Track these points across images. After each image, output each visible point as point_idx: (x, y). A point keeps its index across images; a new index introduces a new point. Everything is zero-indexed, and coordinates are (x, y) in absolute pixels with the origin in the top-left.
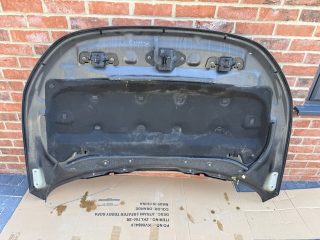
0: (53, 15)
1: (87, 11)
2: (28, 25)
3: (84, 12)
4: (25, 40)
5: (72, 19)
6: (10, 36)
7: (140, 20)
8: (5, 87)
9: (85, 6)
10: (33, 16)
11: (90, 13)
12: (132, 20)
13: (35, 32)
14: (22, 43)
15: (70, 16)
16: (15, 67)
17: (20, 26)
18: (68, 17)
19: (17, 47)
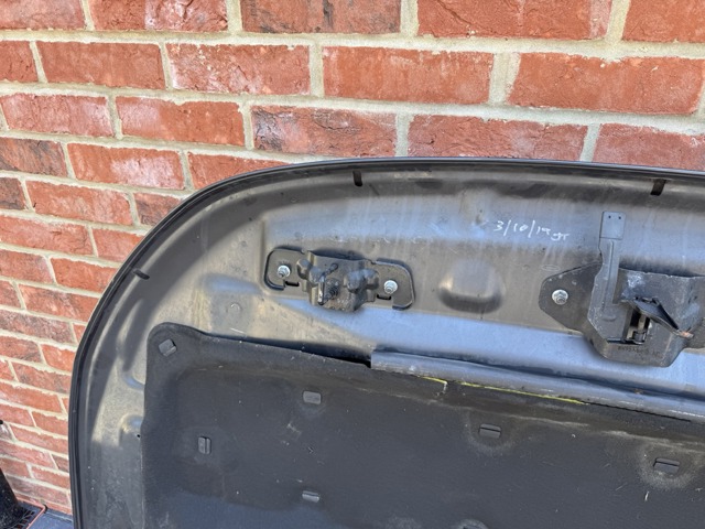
0: (196, 98)
1: (317, 88)
2: (118, 129)
3: (306, 88)
4: (108, 177)
5: (259, 113)
6: (68, 161)
7: (535, 126)
8: (59, 306)
9: (311, 66)
10: (133, 101)
11: (328, 94)
12: (494, 126)
13: (138, 154)
14: (101, 187)
15: (251, 102)
16: (83, 254)
17: (96, 134)
18: (245, 106)
19: (88, 196)
